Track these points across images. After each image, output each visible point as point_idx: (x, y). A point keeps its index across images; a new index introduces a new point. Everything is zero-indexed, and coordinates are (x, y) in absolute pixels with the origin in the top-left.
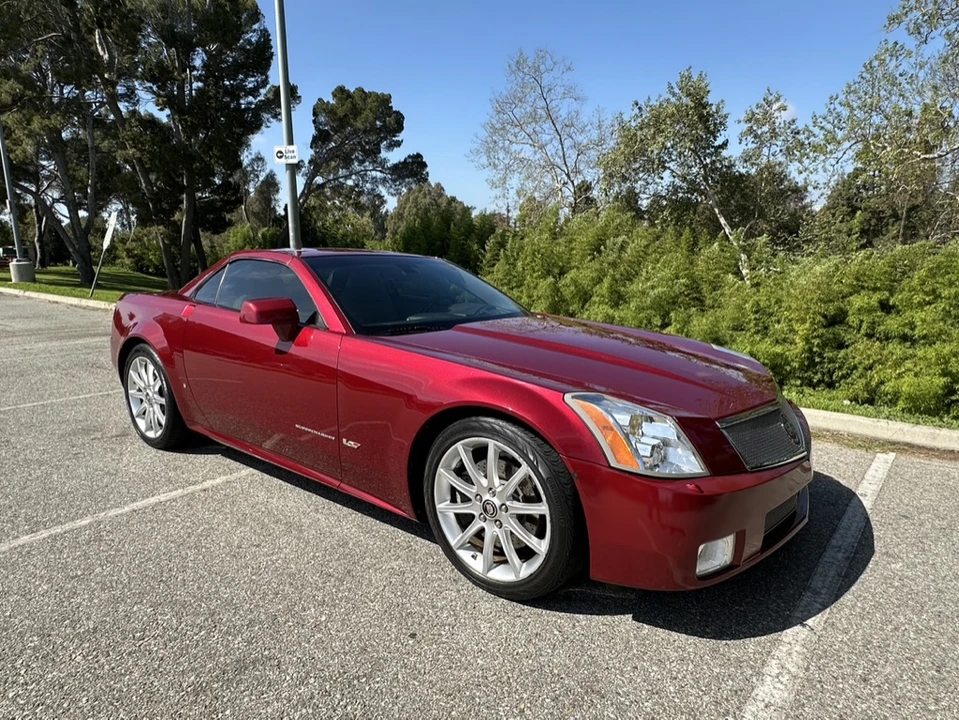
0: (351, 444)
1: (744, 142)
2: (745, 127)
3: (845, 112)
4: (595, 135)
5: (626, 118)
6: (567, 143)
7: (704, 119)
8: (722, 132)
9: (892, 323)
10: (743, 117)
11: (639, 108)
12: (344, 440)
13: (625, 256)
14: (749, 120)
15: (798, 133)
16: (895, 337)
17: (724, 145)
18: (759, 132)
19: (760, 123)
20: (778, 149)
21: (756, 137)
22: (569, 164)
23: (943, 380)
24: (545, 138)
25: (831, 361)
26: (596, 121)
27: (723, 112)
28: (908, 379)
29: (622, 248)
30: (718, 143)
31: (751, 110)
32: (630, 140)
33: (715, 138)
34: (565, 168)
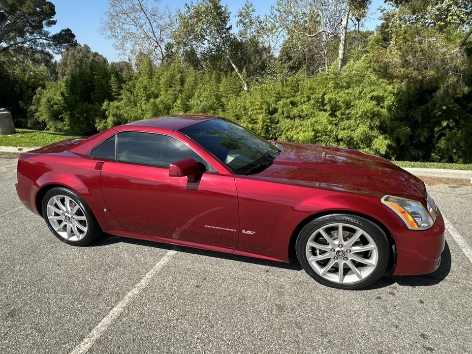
1: (239, 27)
2: (238, 19)
3: (278, 14)
4: (168, 21)
5: (182, 12)
6: (154, 25)
7: (220, 14)
8: (228, 21)
9: (295, 111)
10: (237, 14)
11: (188, 7)
14: (240, 16)
15: (261, 23)
16: (297, 117)
17: (230, 28)
18: (245, 22)
19: (245, 16)
20: (254, 30)
21: (244, 24)
22: (156, 36)
23: (313, 133)
24: (142, 21)
25: (275, 128)
26: (167, 13)
27: (228, 11)
28: (301, 134)
30: (227, 26)
31: (240, 10)
32: (186, 25)
33: (226, 24)
34: (154, 38)
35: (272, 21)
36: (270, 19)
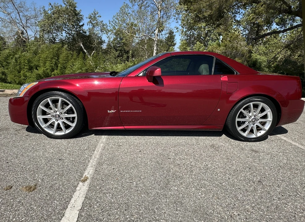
1: (89, 25)
2: (89, 20)
3: (117, 21)
4: (33, 13)
5: (47, 9)
6: (21, 14)
7: (76, 14)
8: (82, 21)
10: (88, 16)
11: (52, 6)
14: (90, 18)
15: (104, 25)
17: (83, 25)
18: (93, 23)
19: (93, 18)
20: (99, 29)
21: (92, 24)
22: (23, 23)
26: (33, 7)
27: (81, 14)
30: (81, 24)
31: (90, 15)
32: (49, 17)
33: (80, 22)
34: (21, 24)
35: (114, 25)
36: (112, 23)
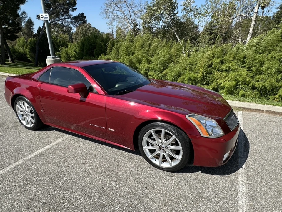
0: (112, 130)
1: (183, 12)
2: (183, 7)
3: (210, 4)
4: (139, 8)
5: (149, 3)
6: (131, 11)
7: (172, 4)
8: (177, 9)
9: (224, 67)
12: (109, 129)
13: (151, 48)
14: (184, 5)
15: (197, 10)
16: (224, 70)
17: (177, 13)
19: (188, 7)
20: (192, 15)
21: (186, 10)
22: (132, 18)
23: (235, 82)
24: (124, 9)
25: (209, 77)
26: (139, 3)
27: (177, 2)
28: (227, 82)
29: (150, 45)
30: (176, 12)
31: (185, 2)
32: (150, 10)
33: (175, 11)
34: (130, 19)
35: (206, 8)
36: (205, 7)
